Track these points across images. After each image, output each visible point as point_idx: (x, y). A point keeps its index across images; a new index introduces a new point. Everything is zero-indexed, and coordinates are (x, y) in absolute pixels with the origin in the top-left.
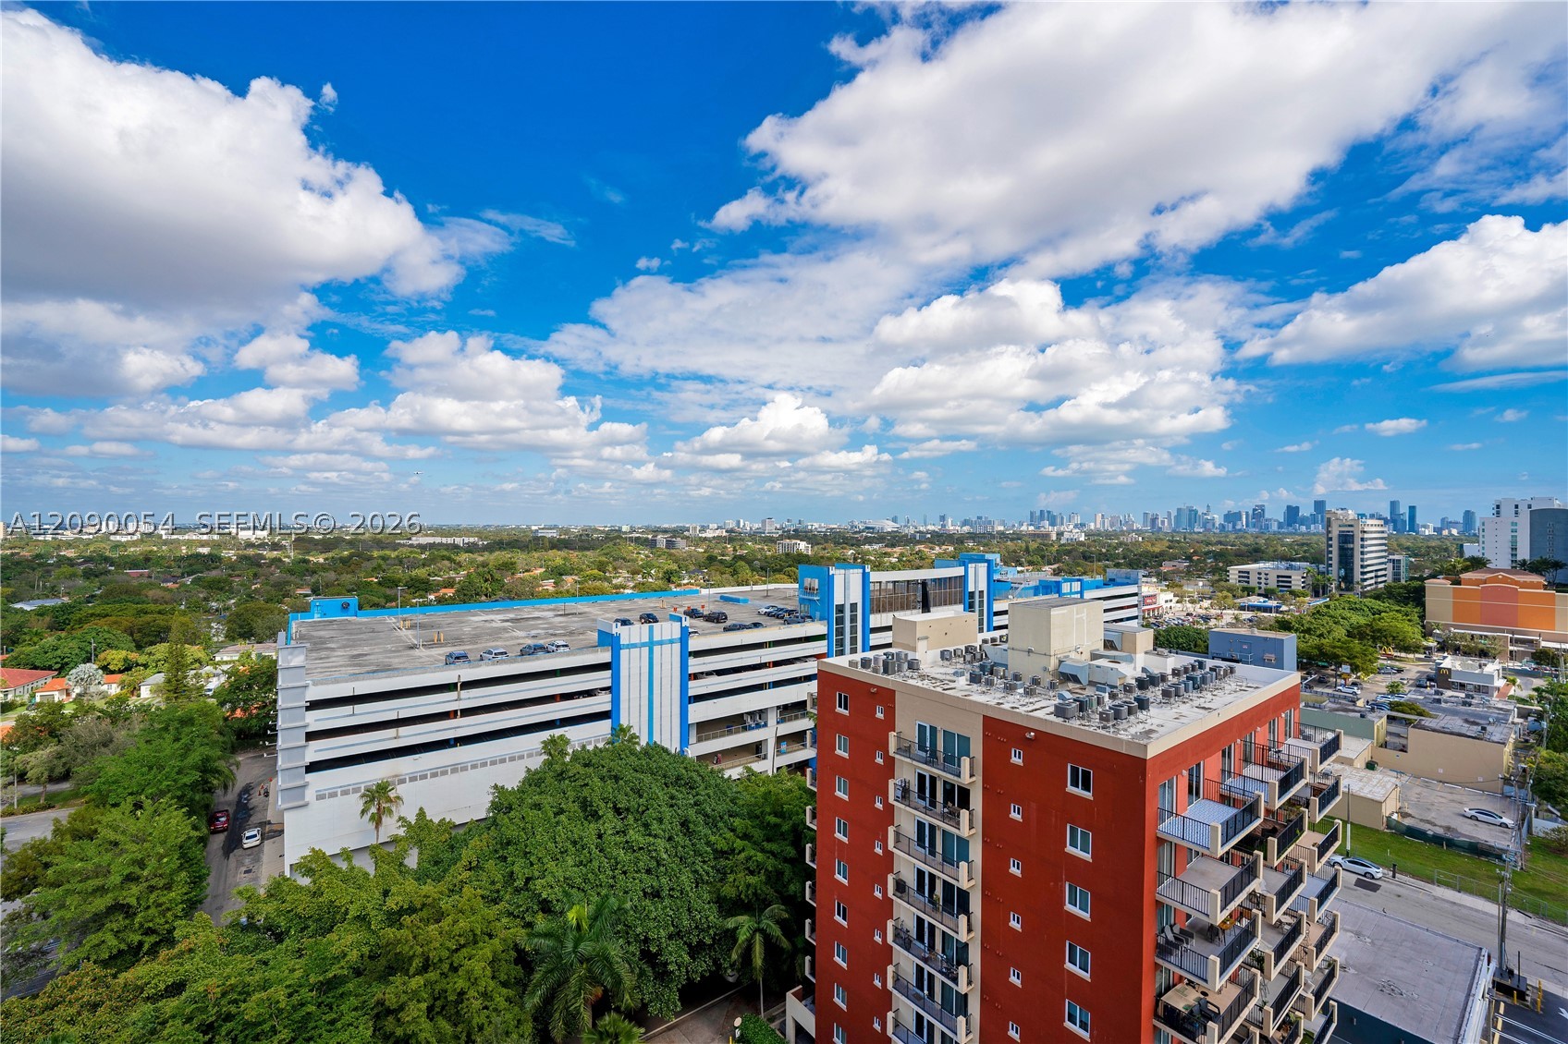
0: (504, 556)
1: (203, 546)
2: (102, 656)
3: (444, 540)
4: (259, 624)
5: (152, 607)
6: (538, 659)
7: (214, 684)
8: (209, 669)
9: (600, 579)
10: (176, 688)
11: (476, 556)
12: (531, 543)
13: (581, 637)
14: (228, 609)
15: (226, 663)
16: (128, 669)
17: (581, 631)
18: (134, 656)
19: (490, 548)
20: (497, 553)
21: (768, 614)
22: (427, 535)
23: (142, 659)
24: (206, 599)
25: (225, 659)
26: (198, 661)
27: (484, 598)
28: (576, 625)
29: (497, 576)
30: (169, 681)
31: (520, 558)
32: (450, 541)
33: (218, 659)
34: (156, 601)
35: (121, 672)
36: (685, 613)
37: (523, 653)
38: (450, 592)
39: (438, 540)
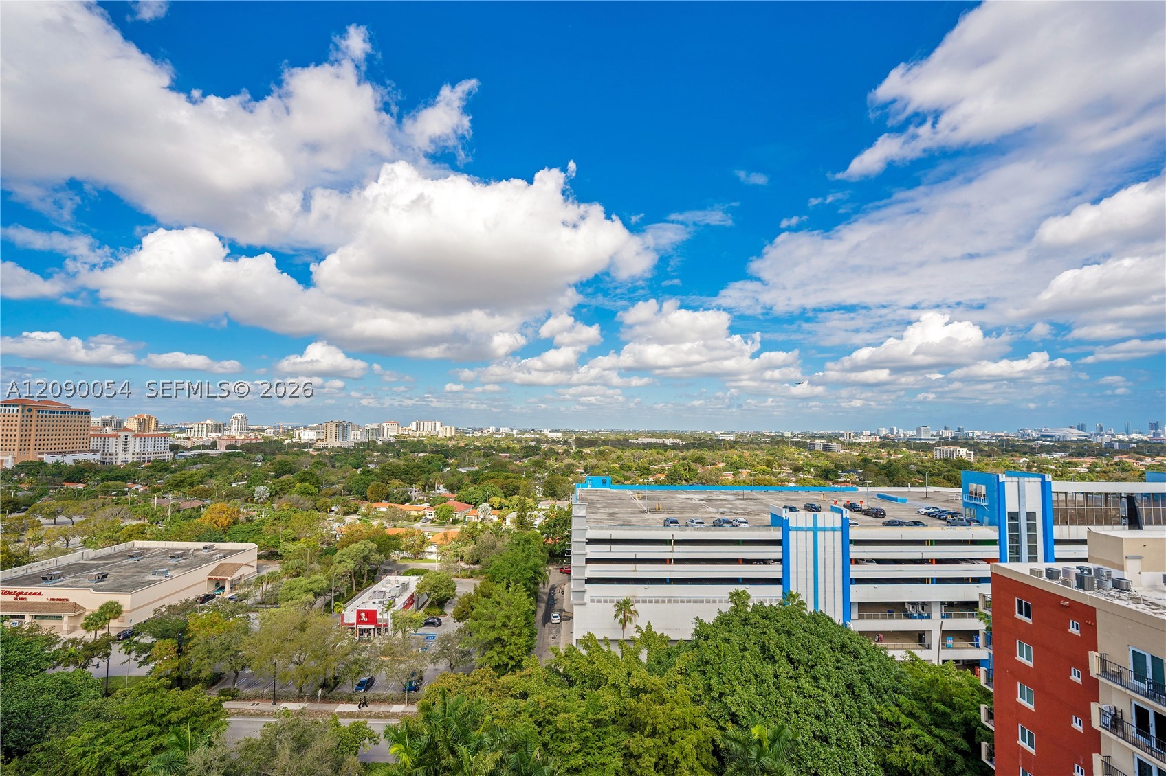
0: (697, 453)
1: (532, 441)
2: (491, 499)
3: (658, 441)
4: (559, 489)
5: (511, 475)
6: (726, 530)
7: (538, 522)
8: (535, 513)
9: (768, 473)
10: (521, 522)
11: (678, 452)
12: (715, 444)
13: (757, 517)
14: (544, 478)
15: (543, 510)
16: (501, 508)
17: (757, 512)
18: (504, 501)
19: (687, 447)
20: (692, 451)
21: (929, 515)
22: (647, 437)
23: (507, 503)
24: (534, 472)
25: (543, 507)
26: (530, 507)
27: (684, 482)
28: (752, 507)
29: (693, 466)
30: (518, 517)
31: (708, 454)
32: (661, 441)
33: (539, 507)
34: (512, 472)
35: (498, 509)
36: (844, 506)
37: (715, 524)
38: (662, 477)
39: (654, 440)
